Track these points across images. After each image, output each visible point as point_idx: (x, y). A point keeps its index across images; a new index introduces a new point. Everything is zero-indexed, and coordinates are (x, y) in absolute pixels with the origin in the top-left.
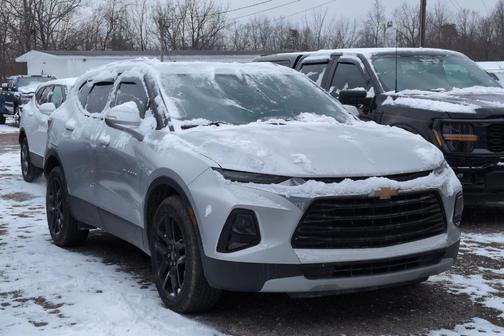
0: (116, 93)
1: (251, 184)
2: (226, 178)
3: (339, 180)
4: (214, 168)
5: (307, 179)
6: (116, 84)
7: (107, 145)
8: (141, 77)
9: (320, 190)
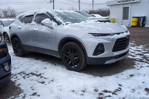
0: (36, 18)
1: (100, 37)
2: (93, 35)
3: (119, 34)
4: (89, 33)
5: (114, 34)
6: (35, 16)
7: (37, 31)
8: (46, 13)
9: (118, 37)
